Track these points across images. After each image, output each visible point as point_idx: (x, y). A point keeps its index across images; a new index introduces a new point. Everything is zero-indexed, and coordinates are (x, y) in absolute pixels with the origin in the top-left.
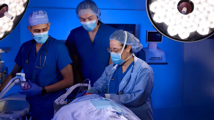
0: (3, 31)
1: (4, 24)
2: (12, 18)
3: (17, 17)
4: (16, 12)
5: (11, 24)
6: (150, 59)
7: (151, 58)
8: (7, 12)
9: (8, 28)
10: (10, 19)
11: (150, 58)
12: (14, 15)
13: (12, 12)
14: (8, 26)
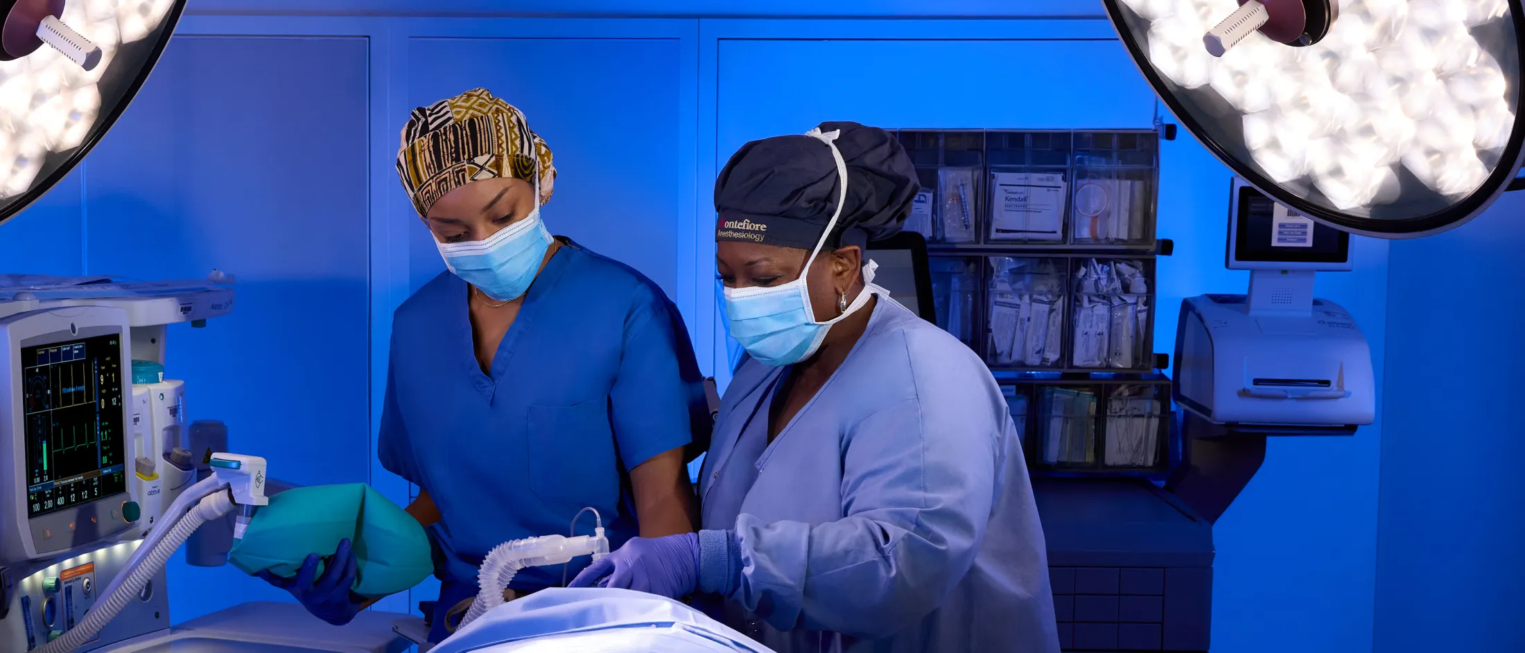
0: (33, 147)
1: (38, 98)
2: (91, 60)
3: (125, 51)
4: (119, 20)
5: (88, 100)
6: (1244, 393)
7: (1257, 382)
8: (58, 17)
9: (68, 126)
10: (76, 68)
11: (1250, 386)
12: (105, 40)
13: (91, 22)
14: (63, 117)
